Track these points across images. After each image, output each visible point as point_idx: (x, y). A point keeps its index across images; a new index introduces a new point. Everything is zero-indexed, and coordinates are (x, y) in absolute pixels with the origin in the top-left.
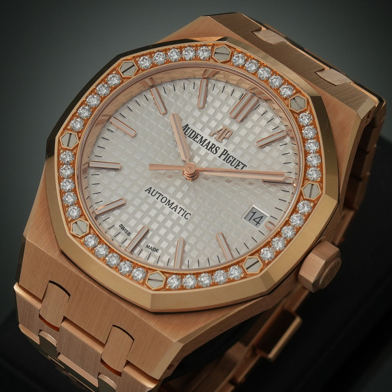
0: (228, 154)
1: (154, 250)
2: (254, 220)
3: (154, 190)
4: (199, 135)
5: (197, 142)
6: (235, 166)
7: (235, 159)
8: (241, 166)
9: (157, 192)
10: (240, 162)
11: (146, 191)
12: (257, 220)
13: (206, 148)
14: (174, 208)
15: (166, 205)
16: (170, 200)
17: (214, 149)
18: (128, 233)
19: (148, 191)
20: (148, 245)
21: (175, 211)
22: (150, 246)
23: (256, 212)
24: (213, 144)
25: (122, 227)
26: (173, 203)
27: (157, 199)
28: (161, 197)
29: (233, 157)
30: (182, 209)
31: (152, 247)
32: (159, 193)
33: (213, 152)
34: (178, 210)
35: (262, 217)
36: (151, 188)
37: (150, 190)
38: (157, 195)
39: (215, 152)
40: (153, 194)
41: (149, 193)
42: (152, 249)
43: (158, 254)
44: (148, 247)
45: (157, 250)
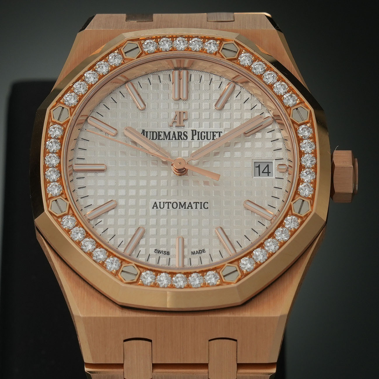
0: (198, 132)
1: (201, 252)
2: (263, 172)
3: (160, 203)
4: (160, 133)
5: (164, 139)
6: (212, 138)
7: (207, 132)
8: (217, 135)
9: (164, 202)
10: (213, 132)
11: (153, 208)
12: (266, 171)
13: (176, 139)
14: (189, 206)
15: (180, 208)
16: (180, 203)
17: (183, 136)
18: (166, 253)
19: (155, 207)
20: (192, 252)
21: (192, 208)
22: (194, 251)
23: (259, 165)
24: (178, 132)
25: (158, 251)
26: (185, 203)
27: (168, 208)
28: (170, 205)
29: (204, 132)
30: (196, 203)
31: (197, 251)
32: (166, 203)
33: (184, 139)
34: (194, 206)
35: (268, 166)
36: (155, 203)
37: (156, 205)
38: (166, 205)
40: (162, 206)
41: (157, 208)
42: (198, 253)
43: (207, 253)
44: (193, 253)
45: (203, 251)
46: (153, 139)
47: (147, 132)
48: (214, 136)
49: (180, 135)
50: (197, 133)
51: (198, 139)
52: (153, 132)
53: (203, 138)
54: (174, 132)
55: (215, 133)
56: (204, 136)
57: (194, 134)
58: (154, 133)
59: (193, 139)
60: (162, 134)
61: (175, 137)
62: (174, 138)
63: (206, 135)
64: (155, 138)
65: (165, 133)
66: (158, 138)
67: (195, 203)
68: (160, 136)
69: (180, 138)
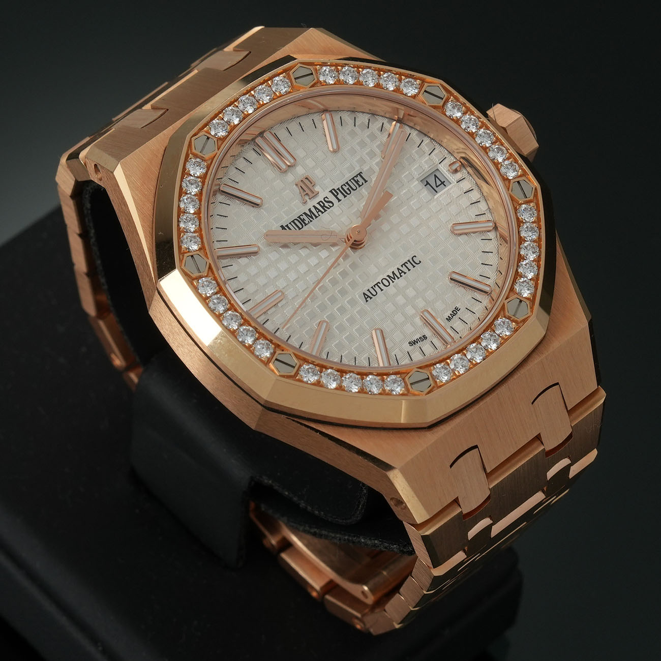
0: (338, 189)
1: (455, 312)
2: (437, 187)
3: (368, 290)
4: (301, 217)
5: (311, 221)
6: (357, 186)
7: (347, 183)
8: (359, 178)
9: (372, 287)
10: (353, 179)
11: (367, 301)
12: (439, 183)
13: (322, 213)
14: (400, 274)
15: (393, 282)
16: (388, 276)
17: (326, 204)
18: (422, 338)
19: (368, 299)
20: (447, 319)
21: (405, 273)
22: (449, 317)
23: (426, 181)
24: (318, 203)
25: (412, 343)
26: (393, 272)
27: (382, 290)
28: (381, 285)
29: (344, 185)
30: (404, 264)
32: (374, 286)
33: (331, 207)
34: (404, 269)
35: (436, 176)
36: (364, 294)
37: (366, 295)
38: (377, 288)
39: (331, 205)
40: (375, 293)
41: (371, 298)
42: (454, 315)
43: (463, 309)
44: (449, 319)
45: (457, 309)
46: (300, 229)
47: (287, 226)
48: (357, 182)
49: (322, 205)
50: (337, 191)
51: (345, 196)
52: (293, 221)
53: (349, 192)
54: (314, 206)
55: (355, 178)
56: (348, 189)
57: (336, 194)
58: (295, 221)
59: (339, 200)
60: (304, 217)
61: (320, 211)
62: (320, 213)
63: (348, 186)
64: (301, 227)
65: (305, 213)
66: (304, 225)
67: (403, 266)
68: (303, 220)
69: (326, 209)
